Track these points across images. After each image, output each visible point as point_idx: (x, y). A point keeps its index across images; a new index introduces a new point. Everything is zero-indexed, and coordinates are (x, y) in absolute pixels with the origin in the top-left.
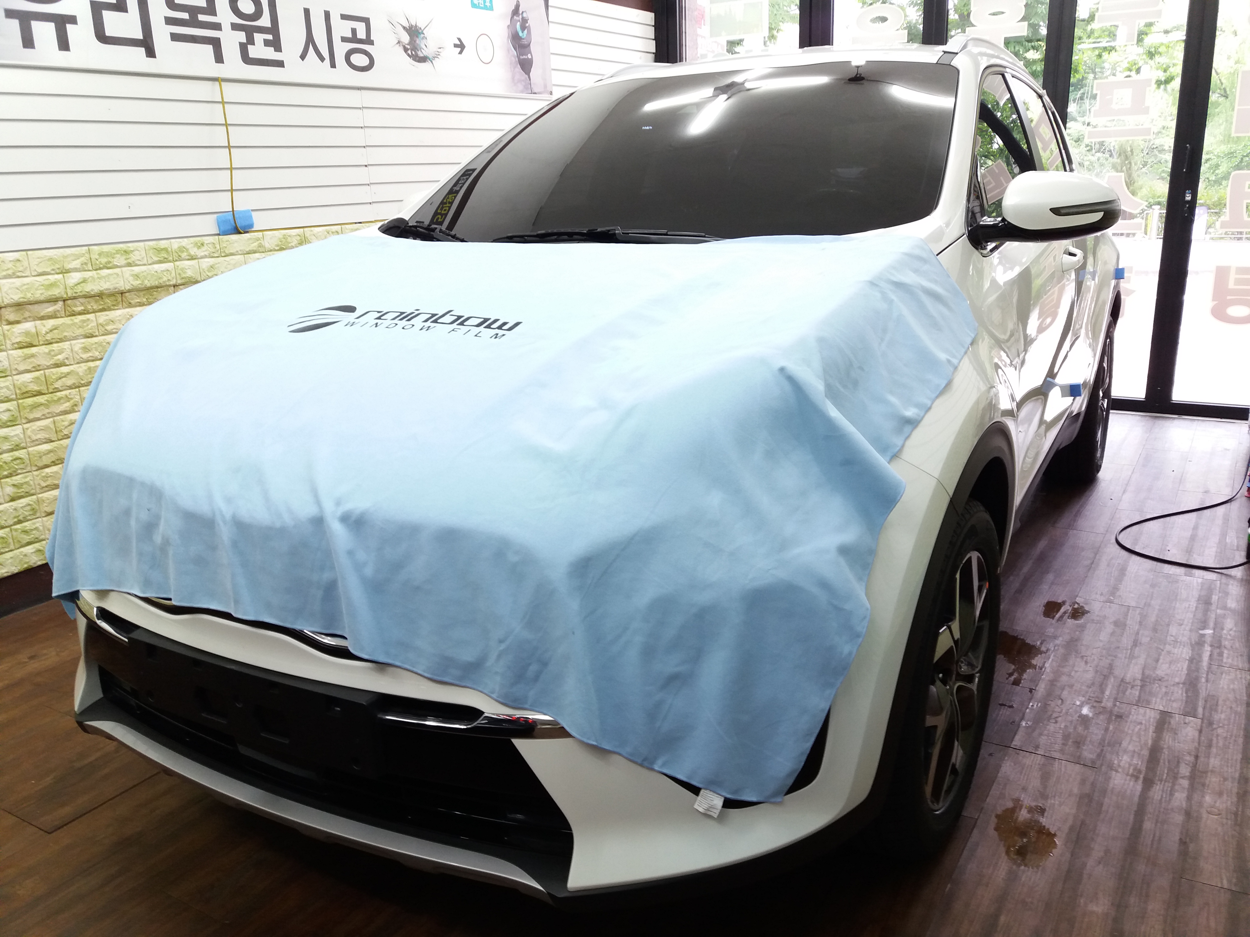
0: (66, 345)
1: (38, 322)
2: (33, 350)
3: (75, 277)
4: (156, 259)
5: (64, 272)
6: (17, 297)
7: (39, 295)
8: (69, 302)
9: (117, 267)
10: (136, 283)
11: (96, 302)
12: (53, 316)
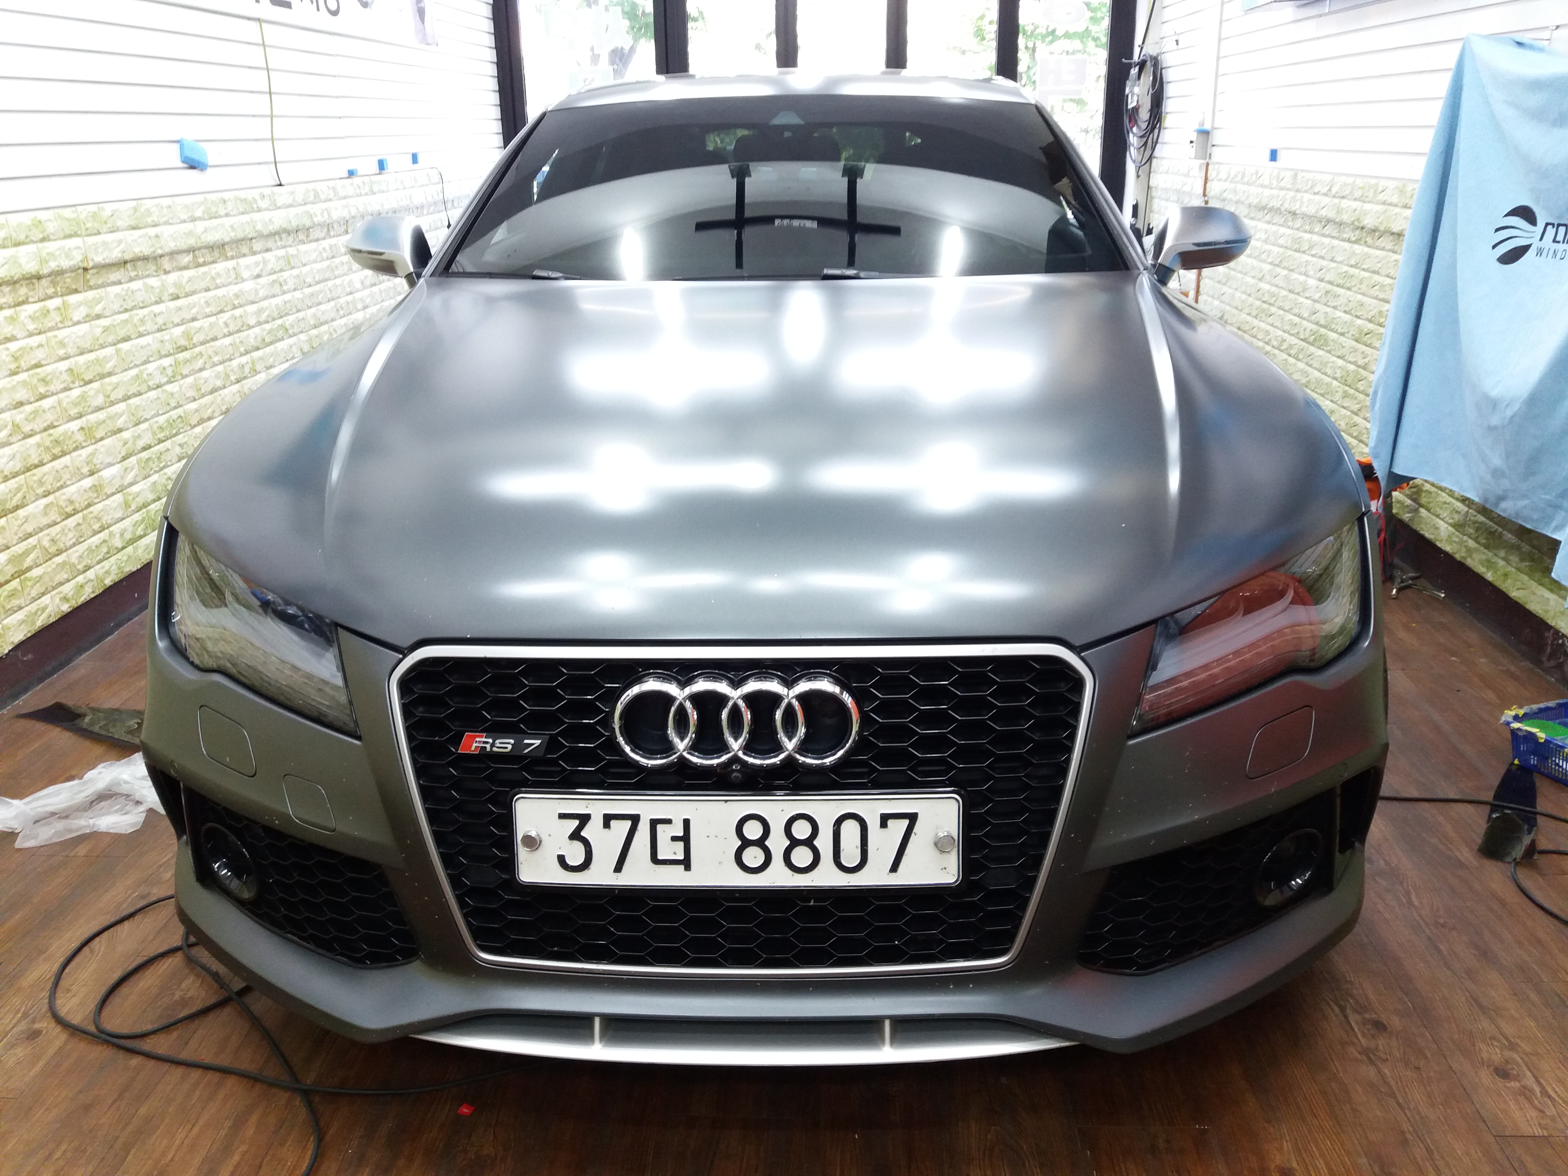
0: (195, 298)
1: (179, 273)
2: (179, 303)
3: (200, 226)
4: (241, 210)
5: (193, 220)
6: (172, 245)
7: (183, 244)
8: (196, 252)
9: (220, 217)
10: (233, 234)
11: (210, 253)
12: (186, 268)
